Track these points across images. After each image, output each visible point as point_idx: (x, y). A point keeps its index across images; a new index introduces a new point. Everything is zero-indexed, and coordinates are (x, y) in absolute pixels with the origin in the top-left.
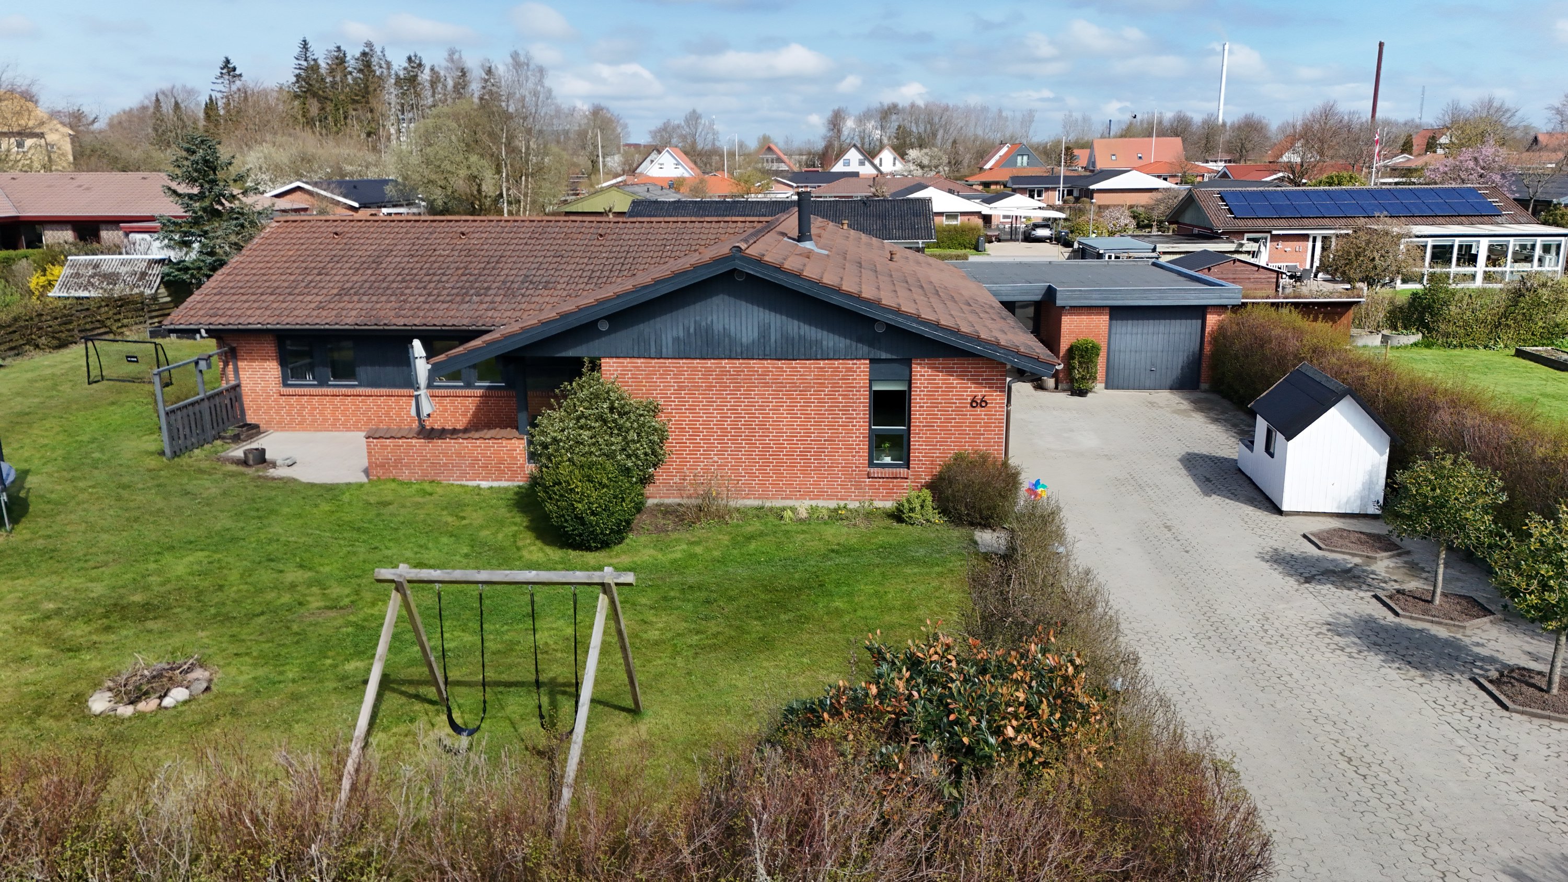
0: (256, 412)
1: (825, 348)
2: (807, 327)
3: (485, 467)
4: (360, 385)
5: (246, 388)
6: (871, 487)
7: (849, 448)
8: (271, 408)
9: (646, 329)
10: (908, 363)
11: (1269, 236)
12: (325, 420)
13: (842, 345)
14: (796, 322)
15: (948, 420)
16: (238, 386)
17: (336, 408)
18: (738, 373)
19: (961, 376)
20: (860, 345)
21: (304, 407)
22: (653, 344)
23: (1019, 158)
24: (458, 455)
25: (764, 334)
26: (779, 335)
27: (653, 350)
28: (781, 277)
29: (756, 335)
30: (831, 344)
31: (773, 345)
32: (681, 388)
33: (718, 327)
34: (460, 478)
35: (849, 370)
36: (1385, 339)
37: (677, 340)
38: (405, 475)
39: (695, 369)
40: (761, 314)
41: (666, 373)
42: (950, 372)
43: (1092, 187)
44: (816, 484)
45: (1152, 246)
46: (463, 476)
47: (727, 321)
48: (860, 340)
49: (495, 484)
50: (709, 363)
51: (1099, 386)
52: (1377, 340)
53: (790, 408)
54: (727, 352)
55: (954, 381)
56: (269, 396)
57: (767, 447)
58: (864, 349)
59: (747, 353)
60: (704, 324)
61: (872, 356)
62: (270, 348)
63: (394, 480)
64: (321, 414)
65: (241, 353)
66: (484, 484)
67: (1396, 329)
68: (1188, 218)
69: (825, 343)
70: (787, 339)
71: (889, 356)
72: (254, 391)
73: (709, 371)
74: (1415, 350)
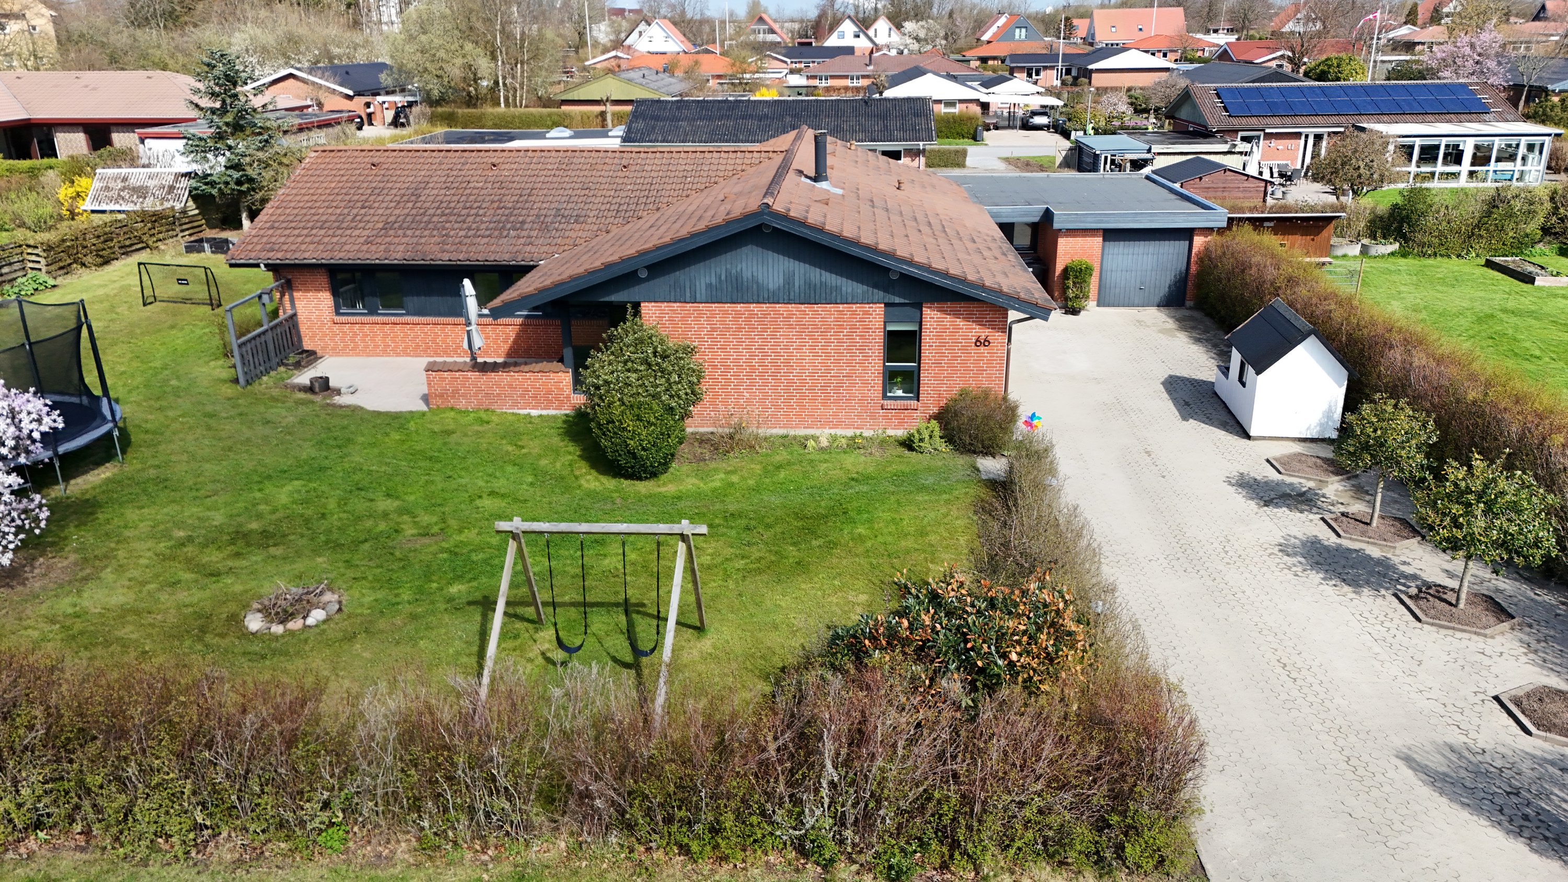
0: (312, 338)
1: (844, 293)
2: (828, 274)
3: (535, 397)
4: (408, 314)
5: (301, 317)
6: (885, 418)
7: (865, 383)
8: (325, 335)
9: (681, 276)
10: (919, 307)
11: (1262, 134)
12: (376, 346)
13: (860, 291)
14: (818, 270)
15: (955, 358)
16: (295, 315)
17: (386, 336)
18: (765, 316)
19: (966, 319)
20: (876, 291)
21: (355, 335)
22: (688, 290)
24: (510, 386)
25: (789, 281)
26: (802, 282)
27: (688, 294)
28: (805, 231)
29: (781, 281)
30: (850, 290)
31: (797, 291)
32: (713, 330)
33: (747, 274)
34: (512, 407)
35: (866, 313)
36: (1365, 250)
37: (709, 286)
39: (726, 313)
40: (786, 263)
41: (700, 316)
42: (957, 315)
43: (1090, 67)
44: (835, 415)
45: (1147, 147)
46: (515, 404)
47: (755, 269)
48: (875, 286)
49: (544, 412)
50: (739, 307)
51: (1091, 304)
52: (1356, 250)
53: (812, 348)
54: (755, 298)
55: (960, 322)
56: (323, 324)
57: (791, 382)
58: (878, 294)
59: (773, 298)
60: (734, 271)
61: (886, 301)
62: (323, 279)
63: (452, 409)
64: (372, 340)
65: (296, 284)
66: (534, 413)
67: (1375, 239)
68: (1184, 113)
69: (844, 289)
70: (810, 285)
71: (902, 301)
72: (309, 320)
73: (738, 314)
74: (1392, 259)
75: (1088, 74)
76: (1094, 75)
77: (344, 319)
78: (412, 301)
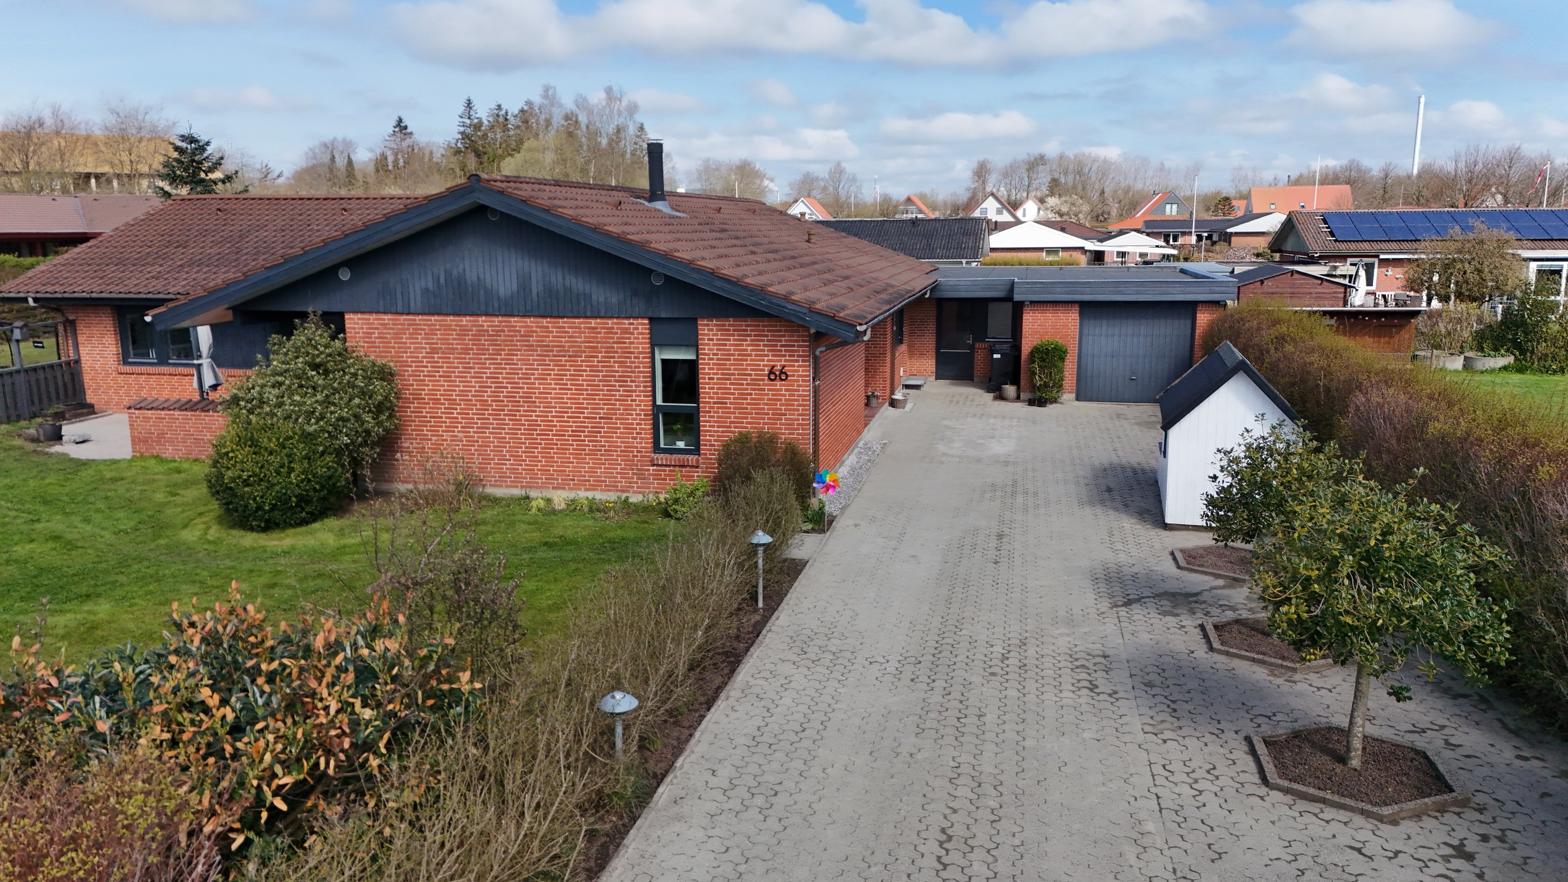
0: (95, 390)
1: (595, 303)
2: (573, 279)
6: (657, 477)
7: (629, 428)
8: (110, 387)
9: (391, 278)
10: (692, 321)
11: (1376, 261)
13: (614, 300)
14: (560, 271)
15: (743, 396)
16: (78, 362)
18: (498, 333)
19: (755, 342)
20: (636, 301)
22: (399, 296)
23: (1168, 207)
25: (525, 287)
26: (541, 288)
27: (400, 303)
29: (515, 286)
30: (602, 299)
31: (535, 300)
32: (434, 351)
33: (471, 277)
35: (625, 331)
36: (1468, 365)
37: (426, 291)
38: (168, 452)
39: (448, 328)
40: (520, 262)
41: (416, 332)
42: (742, 335)
43: (1229, 230)
44: (592, 471)
47: (481, 270)
48: (634, 293)
50: (465, 320)
51: (1068, 397)
52: (1457, 363)
53: (559, 377)
54: (483, 307)
55: (748, 346)
56: (108, 374)
57: (533, 425)
58: (640, 305)
59: (507, 309)
60: (455, 272)
61: (650, 314)
65: (81, 328)
67: (1481, 349)
68: (1289, 245)
69: (594, 297)
70: (551, 292)
71: (671, 314)
72: (93, 368)
73: (464, 331)
74: (1505, 375)
75: (1227, 238)
76: (1233, 239)
77: (128, 369)
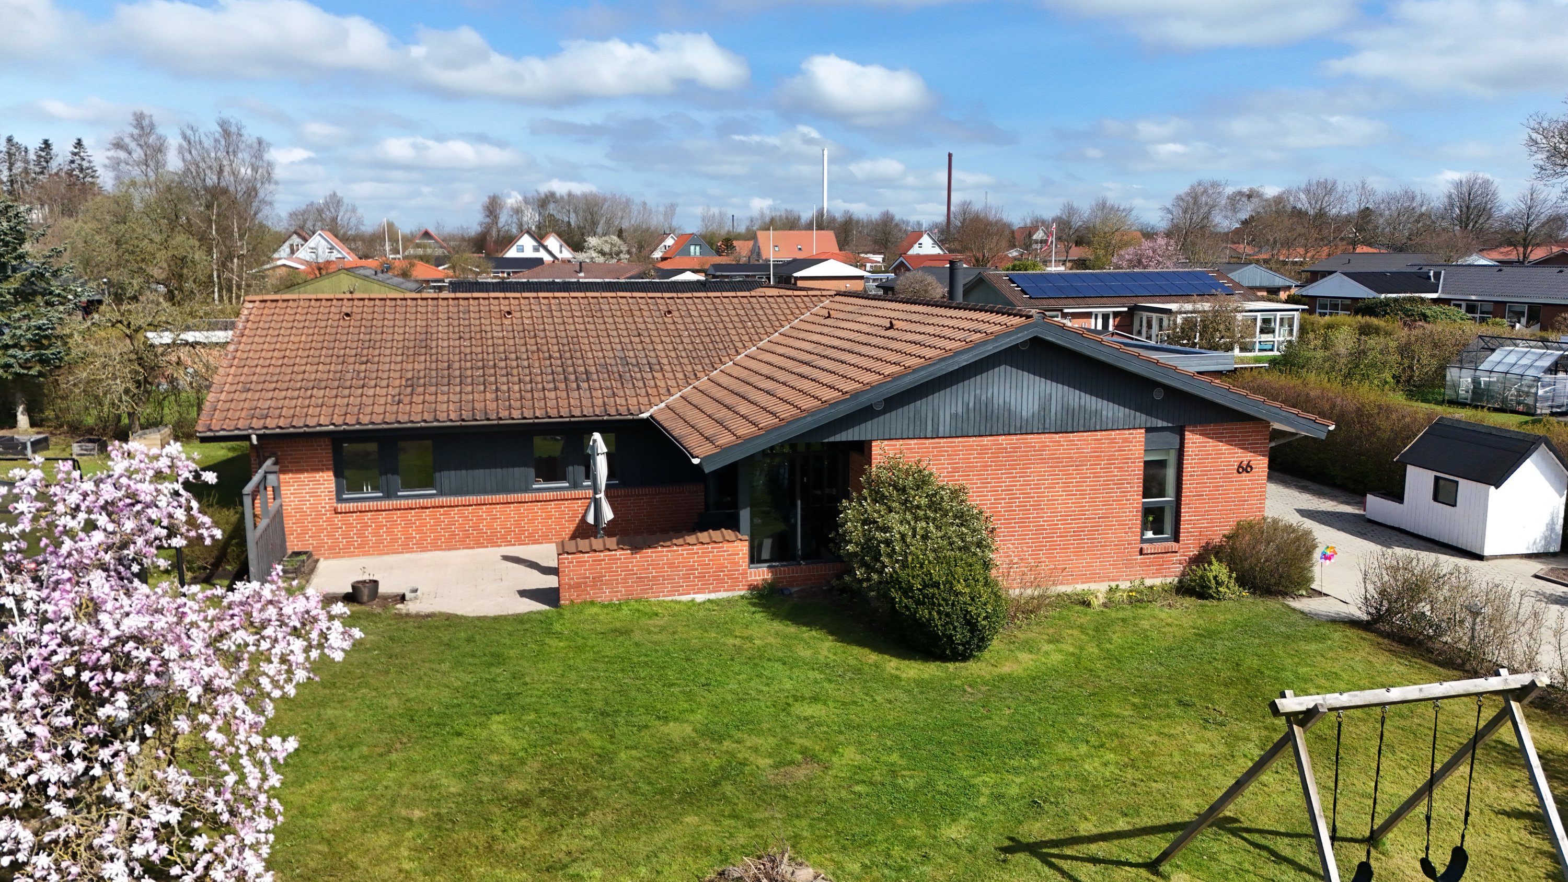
0: (301, 536)
1: (1104, 418)
2: (1088, 396)
3: (702, 577)
4: (441, 493)
5: (288, 509)
6: (1142, 564)
7: (1122, 524)
8: (321, 530)
9: (924, 406)
10: (1182, 432)
12: (394, 540)
13: (1121, 415)
14: (1077, 392)
15: (1216, 488)
16: (282, 504)
17: (409, 524)
18: (1016, 450)
19: (1229, 443)
20: (1138, 414)
21: (366, 526)
22: (929, 422)
23: (692, 248)
24: (671, 565)
25: (1044, 408)
26: (1060, 407)
27: (929, 428)
29: (1036, 407)
30: (1110, 414)
31: (1053, 418)
32: (955, 470)
33: (998, 401)
34: (671, 593)
35: (1126, 440)
37: (955, 416)
38: (605, 595)
40: (1044, 385)
42: (1219, 438)
43: (795, 275)
46: (675, 590)
47: (1007, 392)
48: (1137, 409)
49: (713, 596)
50: (986, 440)
53: (1066, 485)
54: (1006, 429)
55: (1223, 447)
56: (319, 515)
57: (1040, 529)
58: (1141, 418)
59: (1026, 428)
60: (984, 397)
61: (1149, 425)
62: (326, 453)
63: (592, 603)
64: (390, 532)
66: (700, 598)
69: (1104, 413)
70: (1067, 410)
71: (1165, 424)
72: (299, 510)
73: (984, 449)
77: (349, 506)
78: (448, 477)
